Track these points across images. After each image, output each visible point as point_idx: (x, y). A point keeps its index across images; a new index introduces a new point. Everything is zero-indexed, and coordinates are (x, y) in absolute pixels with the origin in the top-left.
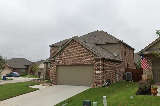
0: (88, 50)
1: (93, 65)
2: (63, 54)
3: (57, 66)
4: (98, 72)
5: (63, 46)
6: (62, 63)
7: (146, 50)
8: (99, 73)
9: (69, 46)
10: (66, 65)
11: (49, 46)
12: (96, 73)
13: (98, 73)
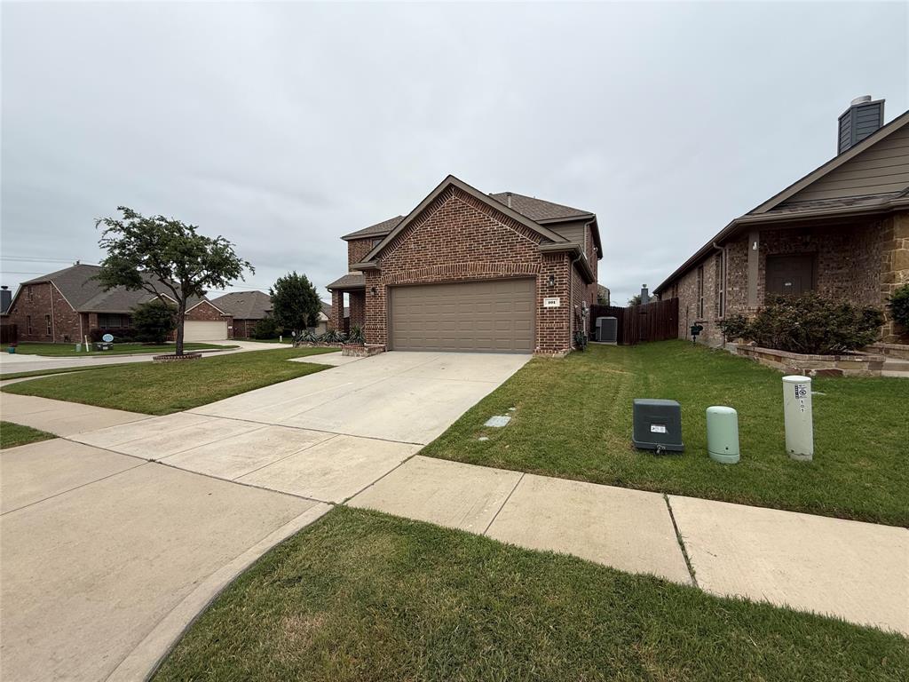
0: (515, 223)
1: (534, 278)
2: (412, 246)
3: (391, 288)
4: (552, 303)
5: (386, 236)
6: (409, 275)
7: (776, 206)
8: (557, 304)
9: (435, 213)
10: (425, 285)
11: (343, 238)
12: (545, 306)
13: (551, 305)
